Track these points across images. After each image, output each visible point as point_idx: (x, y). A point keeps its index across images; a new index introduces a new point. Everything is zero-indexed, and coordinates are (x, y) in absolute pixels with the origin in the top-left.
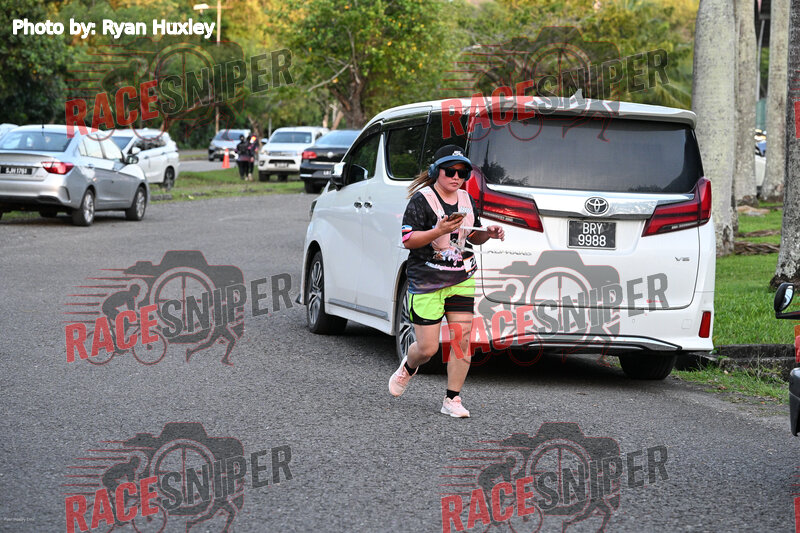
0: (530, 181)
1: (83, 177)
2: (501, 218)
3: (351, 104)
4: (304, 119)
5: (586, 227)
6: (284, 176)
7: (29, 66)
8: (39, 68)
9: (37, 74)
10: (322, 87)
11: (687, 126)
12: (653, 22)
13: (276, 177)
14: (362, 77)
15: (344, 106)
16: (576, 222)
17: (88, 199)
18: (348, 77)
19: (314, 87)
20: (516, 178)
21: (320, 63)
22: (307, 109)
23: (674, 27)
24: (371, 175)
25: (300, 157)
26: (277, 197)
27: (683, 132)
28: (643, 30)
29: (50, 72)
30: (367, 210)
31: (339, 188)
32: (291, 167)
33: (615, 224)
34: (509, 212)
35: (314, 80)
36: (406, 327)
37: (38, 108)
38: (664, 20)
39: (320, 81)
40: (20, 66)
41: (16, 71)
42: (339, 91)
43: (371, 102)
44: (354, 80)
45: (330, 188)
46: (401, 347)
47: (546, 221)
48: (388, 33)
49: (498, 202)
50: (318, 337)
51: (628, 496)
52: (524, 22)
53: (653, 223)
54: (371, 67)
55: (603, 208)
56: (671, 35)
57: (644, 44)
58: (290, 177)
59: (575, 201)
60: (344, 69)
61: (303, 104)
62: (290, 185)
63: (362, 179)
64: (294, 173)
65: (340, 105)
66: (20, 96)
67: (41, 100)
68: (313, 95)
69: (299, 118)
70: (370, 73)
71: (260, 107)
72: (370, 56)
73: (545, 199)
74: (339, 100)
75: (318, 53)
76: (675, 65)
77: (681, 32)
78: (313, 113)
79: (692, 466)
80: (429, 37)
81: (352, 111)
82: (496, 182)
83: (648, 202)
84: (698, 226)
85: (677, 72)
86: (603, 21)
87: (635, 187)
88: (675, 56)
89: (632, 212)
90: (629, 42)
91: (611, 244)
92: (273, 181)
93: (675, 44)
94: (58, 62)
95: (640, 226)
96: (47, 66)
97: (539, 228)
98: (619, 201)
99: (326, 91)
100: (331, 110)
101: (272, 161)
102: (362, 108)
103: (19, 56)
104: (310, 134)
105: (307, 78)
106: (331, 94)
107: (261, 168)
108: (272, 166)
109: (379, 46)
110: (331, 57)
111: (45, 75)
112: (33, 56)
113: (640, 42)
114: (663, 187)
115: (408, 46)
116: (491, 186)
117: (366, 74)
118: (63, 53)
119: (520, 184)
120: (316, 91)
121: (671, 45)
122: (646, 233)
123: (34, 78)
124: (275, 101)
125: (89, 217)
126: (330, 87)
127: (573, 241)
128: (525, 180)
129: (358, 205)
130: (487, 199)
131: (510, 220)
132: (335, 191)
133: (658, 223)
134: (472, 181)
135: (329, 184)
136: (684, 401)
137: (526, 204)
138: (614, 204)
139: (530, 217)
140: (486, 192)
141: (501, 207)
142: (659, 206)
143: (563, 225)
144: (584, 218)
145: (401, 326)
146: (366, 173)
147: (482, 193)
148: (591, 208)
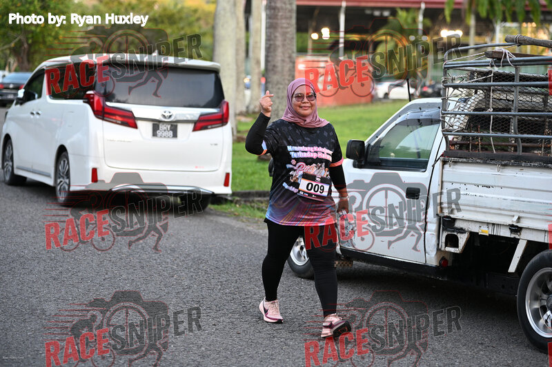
0: (129, 101)
2: (114, 121)
3: (22, 58)
5: (162, 127)
10: (6, 49)
11: (215, 72)
14: (28, 44)
15: (18, 59)
16: (156, 125)
18: (20, 43)
19: (1, 49)
20: (122, 99)
24: (40, 96)
27: (213, 76)
30: (38, 116)
31: (21, 104)
33: (176, 126)
34: (118, 118)
35: (1, 45)
36: (61, 181)
38: (192, 16)
39: (4, 45)
42: (16, 51)
43: (33, 58)
44: (23, 46)
45: (16, 104)
46: (58, 193)
47: (139, 123)
49: (113, 112)
50: (10, 187)
53: (199, 125)
54: (32, 37)
55: (170, 116)
56: (196, 24)
57: (183, 28)
59: (156, 112)
60: (17, 40)
63: (34, 99)
65: (15, 59)
70: (32, 41)
73: (138, 110)
74: (15, 56)
79: (225, 257)
81: (23, 62)
82: (111, 101)
83: (195, 113)
84: (222, 126)
87: (187, 104)
91: (175, 135)
95: (191, 126)
97: (135, 127)
98: (179, 112)
99: (8, 52)
100: (10, 63)
102: (29, 61)
106: (10, 53)
114: (203, 104)
115: (53, 27)
116: (108, 104)
117: (30, 41)
119: (124, 102)
122: (195, 130)
126: (10, 49)
127: (154, 134)
128: (127, 100)
129: (32, 114)
130: (106, 111)
131: (120, 122)
132: (18, 106)
133: (201, 124)
134: (98, 101)
135: (15, 102)
136: (216, 222)
137: (127, 114)
138: (176, 114)
139: (130, 121)
140: (105, 107)
141: (114, 115)
142: (201, 115)
143: (149, 125)
144: (160, 121)
145: (59, 181)
146: (36, 96)
147: (103, 108)
148: (164, 116)
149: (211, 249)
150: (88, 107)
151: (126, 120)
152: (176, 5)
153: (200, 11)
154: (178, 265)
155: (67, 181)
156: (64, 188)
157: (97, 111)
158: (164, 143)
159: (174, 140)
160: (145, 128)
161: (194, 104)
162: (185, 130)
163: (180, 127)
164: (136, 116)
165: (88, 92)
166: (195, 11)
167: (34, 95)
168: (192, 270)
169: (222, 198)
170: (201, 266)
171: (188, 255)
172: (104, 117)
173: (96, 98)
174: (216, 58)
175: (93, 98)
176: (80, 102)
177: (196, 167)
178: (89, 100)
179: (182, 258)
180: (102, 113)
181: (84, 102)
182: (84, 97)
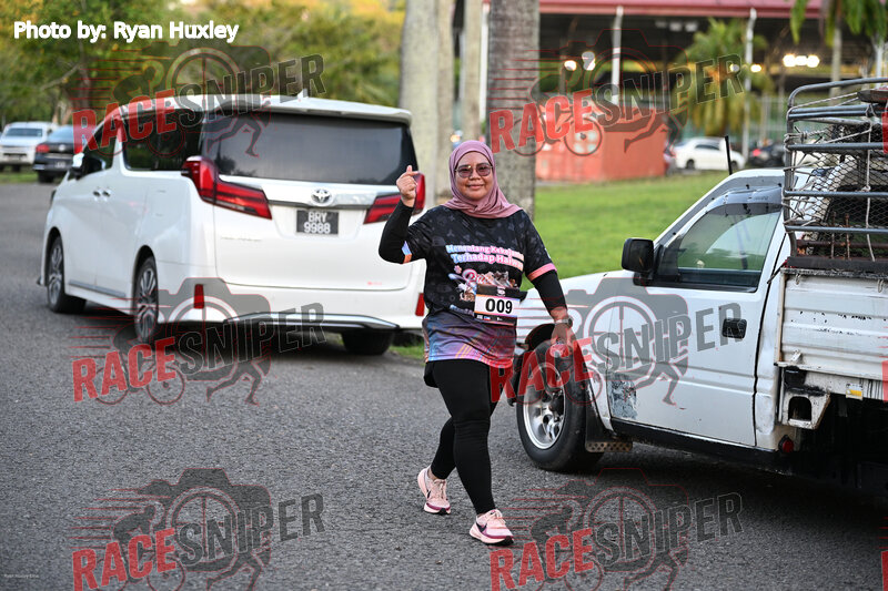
0: (258, 173)
2: (234, 206)
3: (80, 101)
4: (36, 116)
5: (313, 216)
6: (17, 168)
10: (54, 87)
11: (403, 125)
12: (356, 34)
13: (9, 169)
15: (74, 104)
16: (303, 213)
18: (77, 78)
19: (45, 87)
20: (246, 170)
21: (50, 65)
22: (38, 106)
24: (109, 165)
25: (33, 151)
26: (13, 187)
27: (398, 131)
28: (347, 40)
30: (105, 198)
31: (78, 178)
32: (24, 160)
33: (337, 214)
34: (239, 201)
35: (45, 80)
36: (143, 307)
38: (365, 31)
39: (50, 81)
42: (70, 91)
43: (99, 101)
45: (70, 178)
46: (138, 326)
47: (274, 210)
49: (230, 192)
50: (58, 316)
51: (361, 462)
53: (373, 213)
54: (98, 68)
55: (327, 198)
56: (372, 45)
58: (23, 169)
60: (72, 71)
61: (34, 102)
62: (24, 176)
63: (100, 169)
64: (27, 165)
65: (70, 104)
68: (43, 94)
72: (98, 59)
73: (273, 189)
74: (69, 99)
76: (376, 72)
77: (380, 43)
78: (43, 110)
79: (416, 434)
81: (81, 107)
82: (227, 173)
83: (368, 193)
85: (378, 79)
86: (311, 32)
87: (355, 179)
88: (377, 64)
89: (352, 203)
90: (335, 50)
91: (334, 231)
92: (8, 173)
93: (377, 53)
95: (362, 215)
97: (268, 216)
98: (341, 192)
99: (57, 91)
100: (60, 109)
101: (6, 154)
104: (41, 129)
105: (38, 78)
106: (61, 93)
108: (6, 159)
110: (61, 60)
113: (344, 51)
114: (380, 179)
116: (223, 178)
117: (94, 74)
119: (250, 175)
120: (47, 90)
121: (374, 54)
122: (367, 221)
124: (9, 99)
126: (61, 86)
127: (300, 229)
128: (254, 172)
129: (96, 194)
130: (219, 189)
131: (242, 208)
132: (73, 181)
133: (377, 212)
134: (207, 173)
135: (68, 174)
136: (402, 375)
137: (255, 194)
138: (337, 196)
139: (258, 206)
140: (219, 183)
141: (233, 196)
142: (379, 197)
143: (292, 214)
144: (310, 207)
145: (139, 306)
146: (104, 164)
147: (215, 184)
148: (316, 198)
149: (392, 420)
150: (189, 182)
151: (251, 204)
152: (338, 13)
153: (377, 24)
154: (338, 447)
155: (153, 306)
156: (149, 318)
157: (204, 189)
158: (317, 242)
159: (333, 238)
160: (284, 218)
161: (368, 178)
162: (351, 221)
163: (343, 216)
164: (269, 197)
165: (190, 159)
166: (370, 23)
167: (100, 164)
168: (361, 456)
169: (413, 335)
170: (376, 449)
171: (355, 431)
172: (215, 199)
173: (203, 169)
174: (404, 101)
175: (198, 168)
176: (176, 175)
177: (370, 283)
178: (191, 172)
179: (345, 436)
180: (213, 194)
181: (183, 175)
182: (184, 167)
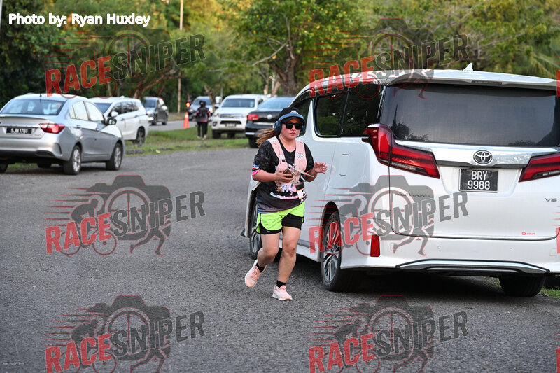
0: (430, 138)
1: (72, 136)
2: (406, 167)
3: (287, 76)
4: (249, 88)
5: (475, 175)
6: (232, 134)
7: (30, 46)
8: (38, 48)
9: (36, 53)
10: (264, 62)
12: (531, 9)
13: (225, 135)
14: (295, 55)
15: (281, 77)
16: (466, 171)
17: (76, 153)
18: (285, 54)
19: (257, 62)
20: (419, 135)
21: (262, 43)
22: (251, 80)
23: (547, 12)
25: (246, 119)
26: (227, 151)
27: (553, 98)
28: (522, 15)
29: (46, 51)
32: (238, 126)
33: (497, 172)
34: (413, 163)
35: (258, 57)
36: (329, 254)
37: (37, 80)
38: (539, 7)
39: (261, 58)
40: (23, 47)
41: (20, 51)
42: (277, 66)
43: (302, 74)
44: (289, 57)
46: (325, 270)
47: (442, 170)
48: (317, 18)
49: (404, 154)
52: (426, 9)
53: (529, 172)
54: (302, 46)
55: (488, 159)
56: (545, 19)
57: (523, 26)
58: (237, 135)
59: (466, 154)
60: (281, 48)
61: (248, 76)
62: (237, 141)
64: (241, 131)
65: (278, 77)
66: (22, 70)
67: (39, 74)
68: (256, 69)
69: (245, 87)
70: (302, 51)
71: (214, 79)
72: (303, 37)
73: (441, 152)
74: (278, 73)
75: (261, 34)
76: (548, 43)
77: (553, 16)
78: (256, 83)
80: (351, 23)
81: (287, 81)
82: (403, 139)
83: (523, 154)
85: (549, 49)
86: (490, 8)
87: (514, 142)
88: (548, 36)
89: (512, 162)
90: (511, 24)
91: (494, 188)
92: (224, 138)
93: (548, 27)
94: (53, 43)
95: (517, 174)
96: (44, 46)
97: (437, 175)
98: (500, 154)
99: (267, 66)
100: (271, 81)
101: (223, 122)
102: (296, 79)
103: (22, 39)
104: (253, 100)
105: (252, 55)
106: (271, 68)
107: (214, 128)
108: (223, 126)
109: (309, 29)
110: (271, 39)
111: (43, 54)
112: (33, 38)
113: (519, 25)
114: (537, 142)
115: (333, 29)
116: (398, 142)
117: (299, 52)
118: (57, 36)
119: (422, 140)
120: (259, 65)
121: (545, 27)
122: (522, 179)
123: (34, 57)
124: (226, 74)
125: (76, 168)
126: (270, 62)
127: (463, 186)
128: (425, 137)
130: (394, 151)
131: (414, 169)
133: (532, 171)
134: (384, 138)
137: (425, 156)
138: (497, 156)
139: (429, 167)
140: (394, 147)
141: (407, 158)
142: (533, 157)
143: (456, 173)
144: (473, 167)
145: (325, 253)
147: (391, 148)
148: (478, 159)
150: (369, 147)
151: (423, 166)
155: (337, 254)
156: (333, 264)
157: (382, 152)
158: (479, 198)
159: (491, 195)
160: (450, 177)
161: (525, 141)
162: (508, 179)
163: (502, 175)
165: (371, 126)
172: (391, 161)
173: (381, 134)
175: (376, 134)
176: (358, 140)
177: (524, 234)
178: (371, 138)
180: (389, 156)
181: (364, 140)
182: (365, 132)
